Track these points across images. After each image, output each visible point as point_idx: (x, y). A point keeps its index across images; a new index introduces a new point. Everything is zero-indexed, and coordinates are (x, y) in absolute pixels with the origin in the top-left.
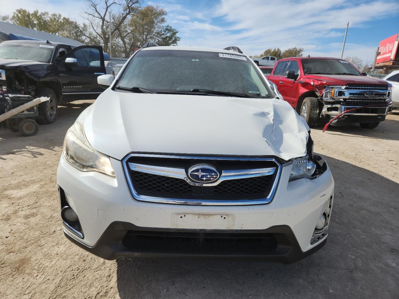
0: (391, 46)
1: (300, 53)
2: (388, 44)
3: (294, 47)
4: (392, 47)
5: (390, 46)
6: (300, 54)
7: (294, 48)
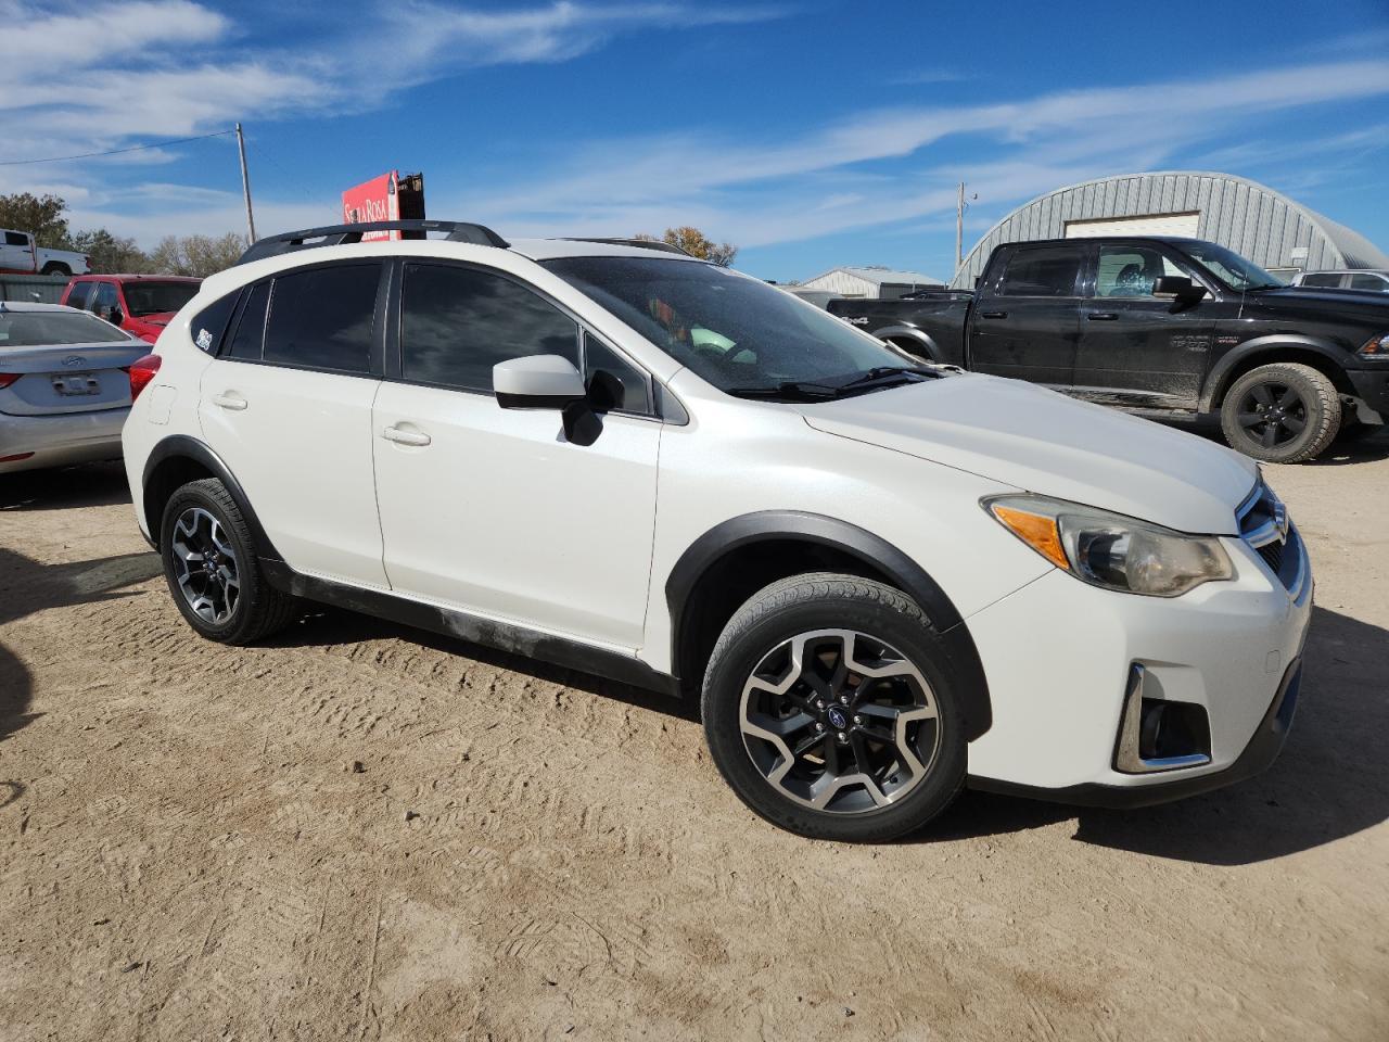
0: (380, 206)
1: (52, 217)
2: (368, 201)
3: (23, 193)
4: (383, 210)
5: (378, 208)
6: (55, 220)
7: (19, 196)
